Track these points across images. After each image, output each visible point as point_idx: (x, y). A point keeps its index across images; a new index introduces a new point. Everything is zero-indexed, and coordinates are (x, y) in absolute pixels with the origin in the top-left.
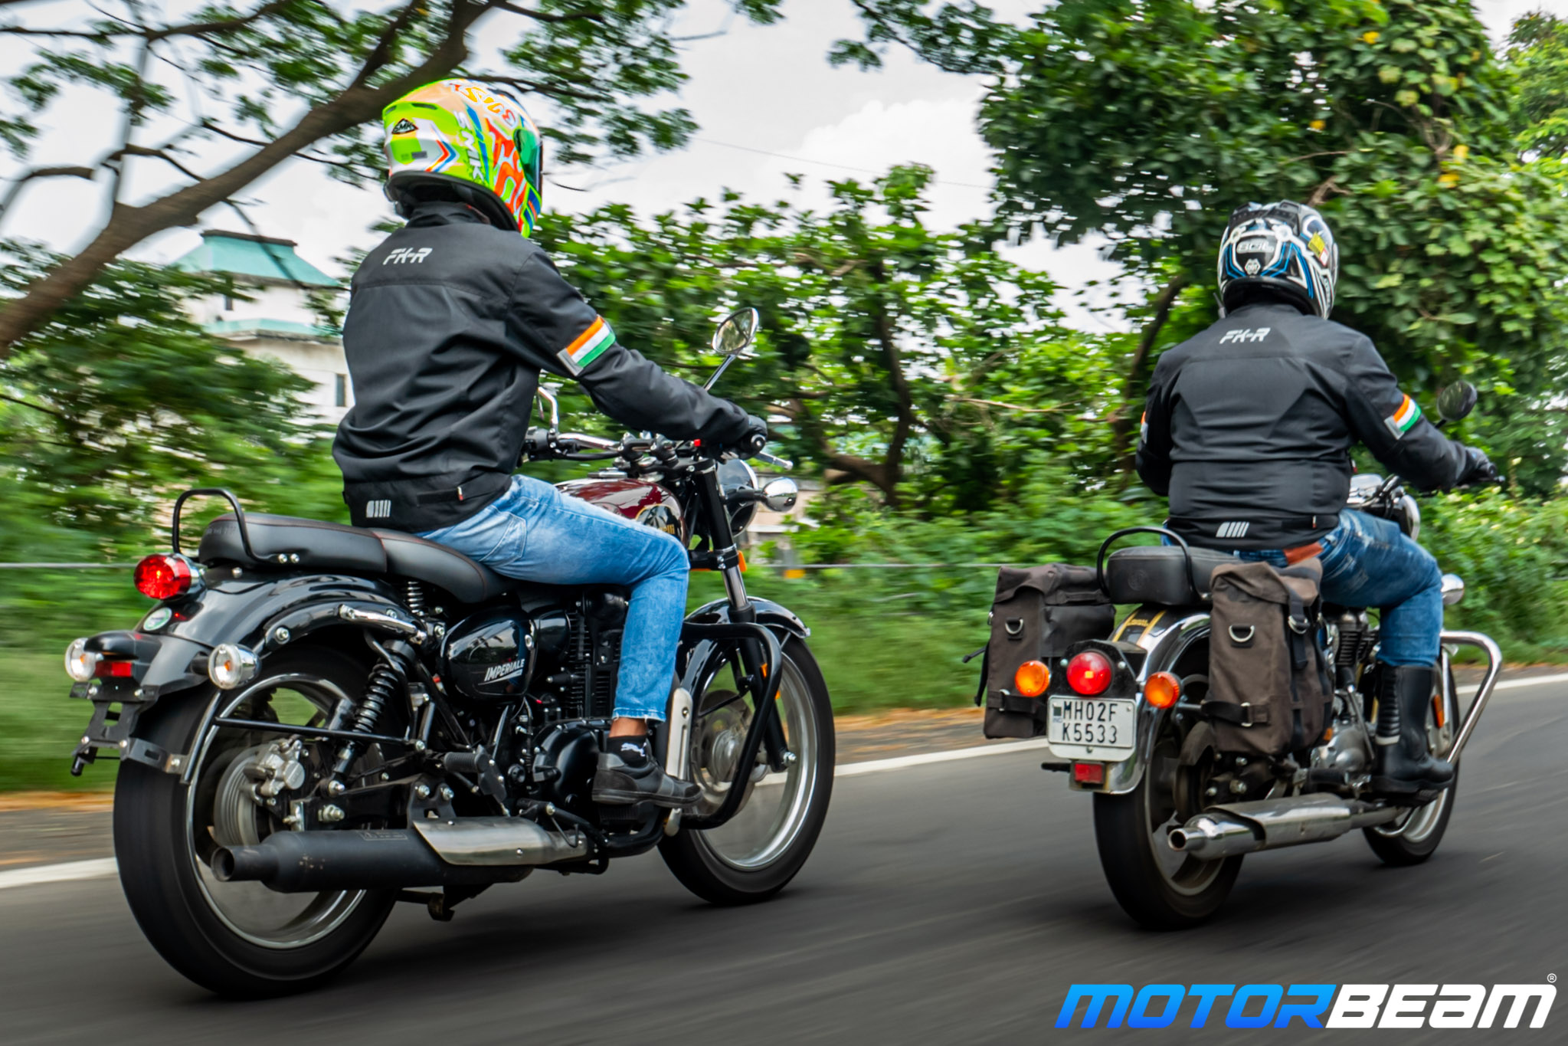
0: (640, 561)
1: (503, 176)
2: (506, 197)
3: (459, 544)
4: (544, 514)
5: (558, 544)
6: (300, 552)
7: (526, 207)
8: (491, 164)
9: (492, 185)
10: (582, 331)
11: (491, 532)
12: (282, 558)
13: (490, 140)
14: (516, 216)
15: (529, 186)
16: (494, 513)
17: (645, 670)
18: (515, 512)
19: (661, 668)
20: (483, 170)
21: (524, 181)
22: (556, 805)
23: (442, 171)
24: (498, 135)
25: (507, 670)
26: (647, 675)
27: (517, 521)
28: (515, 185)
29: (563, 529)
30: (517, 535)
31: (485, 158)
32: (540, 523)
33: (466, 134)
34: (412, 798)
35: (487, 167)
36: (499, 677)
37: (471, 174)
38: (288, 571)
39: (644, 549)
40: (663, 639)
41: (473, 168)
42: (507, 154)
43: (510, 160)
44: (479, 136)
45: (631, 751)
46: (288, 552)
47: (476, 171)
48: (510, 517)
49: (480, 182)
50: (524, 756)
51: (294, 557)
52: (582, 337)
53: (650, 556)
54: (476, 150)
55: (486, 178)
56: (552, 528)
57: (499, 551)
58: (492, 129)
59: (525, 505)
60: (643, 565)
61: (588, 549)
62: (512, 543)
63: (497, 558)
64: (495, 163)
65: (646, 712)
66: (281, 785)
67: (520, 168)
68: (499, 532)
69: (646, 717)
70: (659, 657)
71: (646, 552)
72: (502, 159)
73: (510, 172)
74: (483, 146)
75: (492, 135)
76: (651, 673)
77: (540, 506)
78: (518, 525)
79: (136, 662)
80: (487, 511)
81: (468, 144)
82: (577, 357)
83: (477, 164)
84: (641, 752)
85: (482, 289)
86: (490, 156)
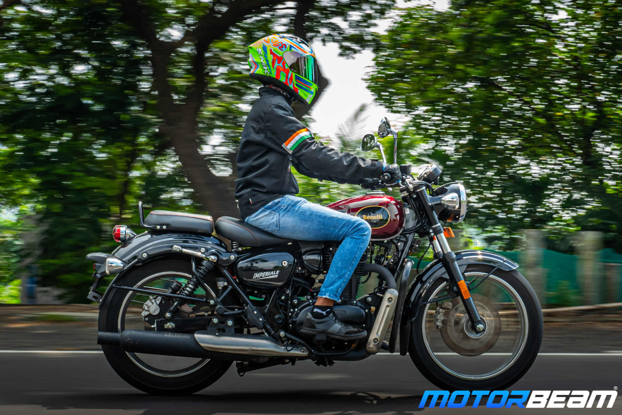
0: (339, 231)
1: (279, 71)
2: (283, 79)
4: (288, 211)
5: (295, 224)
6: (167, 225)
7: (295, 82)
8: (271, 67)
9: (274, 75)
10: (291, 135)
11: (263, 219)
12: (158, 227)
13: (270, 57)
14: (291, 86)
15: (294, 74)
16: (264, 211)
17: (330, 277)
18: (274, 211)
19: (337, 276)
20: (269, 70)
21: (291, 72)
22: (286, 331)
23: (255, 73)
24: (275, 55)
25: (267, 275)
26: (330, 279)
27: (275, 214)
28: (285, 74)
29: (297, 218)
30: (275, 220)
31: (269, 65)
32: (286, 215)
33: (261, 57)
34: (210, 323)
35: (270, 69)
37: (264, 73)
38: (161, 231)
39: (341, 226)
40: (340, 263)
41: (264, 70)
42: (279, 63)
43: (281, 65)
44: (266, 57)
45: (317, 312)
46: (161, 225)
47: (266, 71)
48: (270, 213)
49: (268, 75)
51: (164, 227)
52: (291, 138)
53: (344, 229)
54: (265, 62)
55: (271, 73)
56: (292, 217)
57: (269, 226)
58: (272, 53)
59: (279, 207)
61: (310, 226)
62: (273, 223)
64: (273, 67)
65: (325, 295)
66: (148, 313)
67: (287, 67)
68: (266, 219)
70: (337, 271)
71: (342, 227)
72: (276, 65)
73: (281, 69)
74: (267, 61)
75: (272, 56)
76: (332, 278)
77: (287, 208)
78: (275, 216)
80: (260, 210)
81: (262, 61)
82: (289, 147)
83: (265, 68)
84: (324, 313)
85: (258, 122)
86: (271, 64)
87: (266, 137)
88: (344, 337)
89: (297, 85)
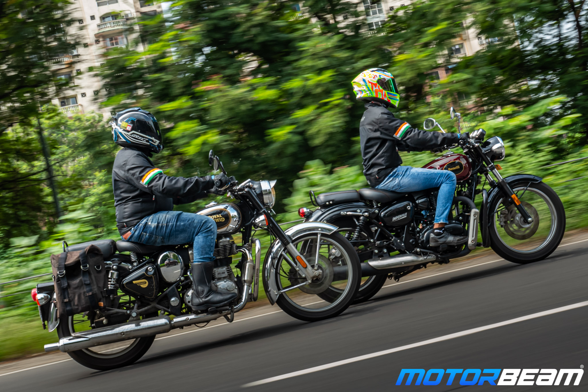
1: (376, 92)
2: (380, 96)
5: (409, 182)
6: (333, 201)
7: (388, 96)
8: (372, 91)
9: (374, 95)
10: (398, 129)
11: (389, 183)
12: (327, 203)
13: (370, 85)
14: (386, 100)
15: (386, 92)
16: (388, 179)
18: (395, 177)
21: (384, 91)
22: (419, 248)
24: (372, 83)
25: (400, 217)
27: (396, 179)
28: (381, 93)
29: (410, 178)
30: (397, 182)
31: (370, 90)
32: (403, 178)
33: (363, 86)
34: (374, 254)
35: (371, 92)
36: (397, 219)
38: (330, 205)
41: (367, 94)
43: (377, 88)
44: (366, 85)
45: (437, 232)
46: (329, 201)
47: (369, 94)
48: (393, 178)
50: (418, 236)
51: (331, 202)
52: (398, 130)
53: (440, 179)
54: (367, 89)
55: (372, 95)
56: (407, 178)
57: (393, 187)
58: (370, 82)
59: (397, 174)
60: (439, 181)
62: (396, 185)
63: (394, 189)
64: (373, 90)
67: (381, 88)
68: (391, 183)
69: (440, 222)
72: (374, 89)
73: (378, 91)
74: (368, 88)
75: (370, 84)
80: (386, 179)
81: (365, 89)
82: (398, 136)
83: (368, 92)
84: (441, 231)
85: (372, 125)
86: (371, 89)
87: (381, 133)
88: (457, 243)
89: (389, 98)
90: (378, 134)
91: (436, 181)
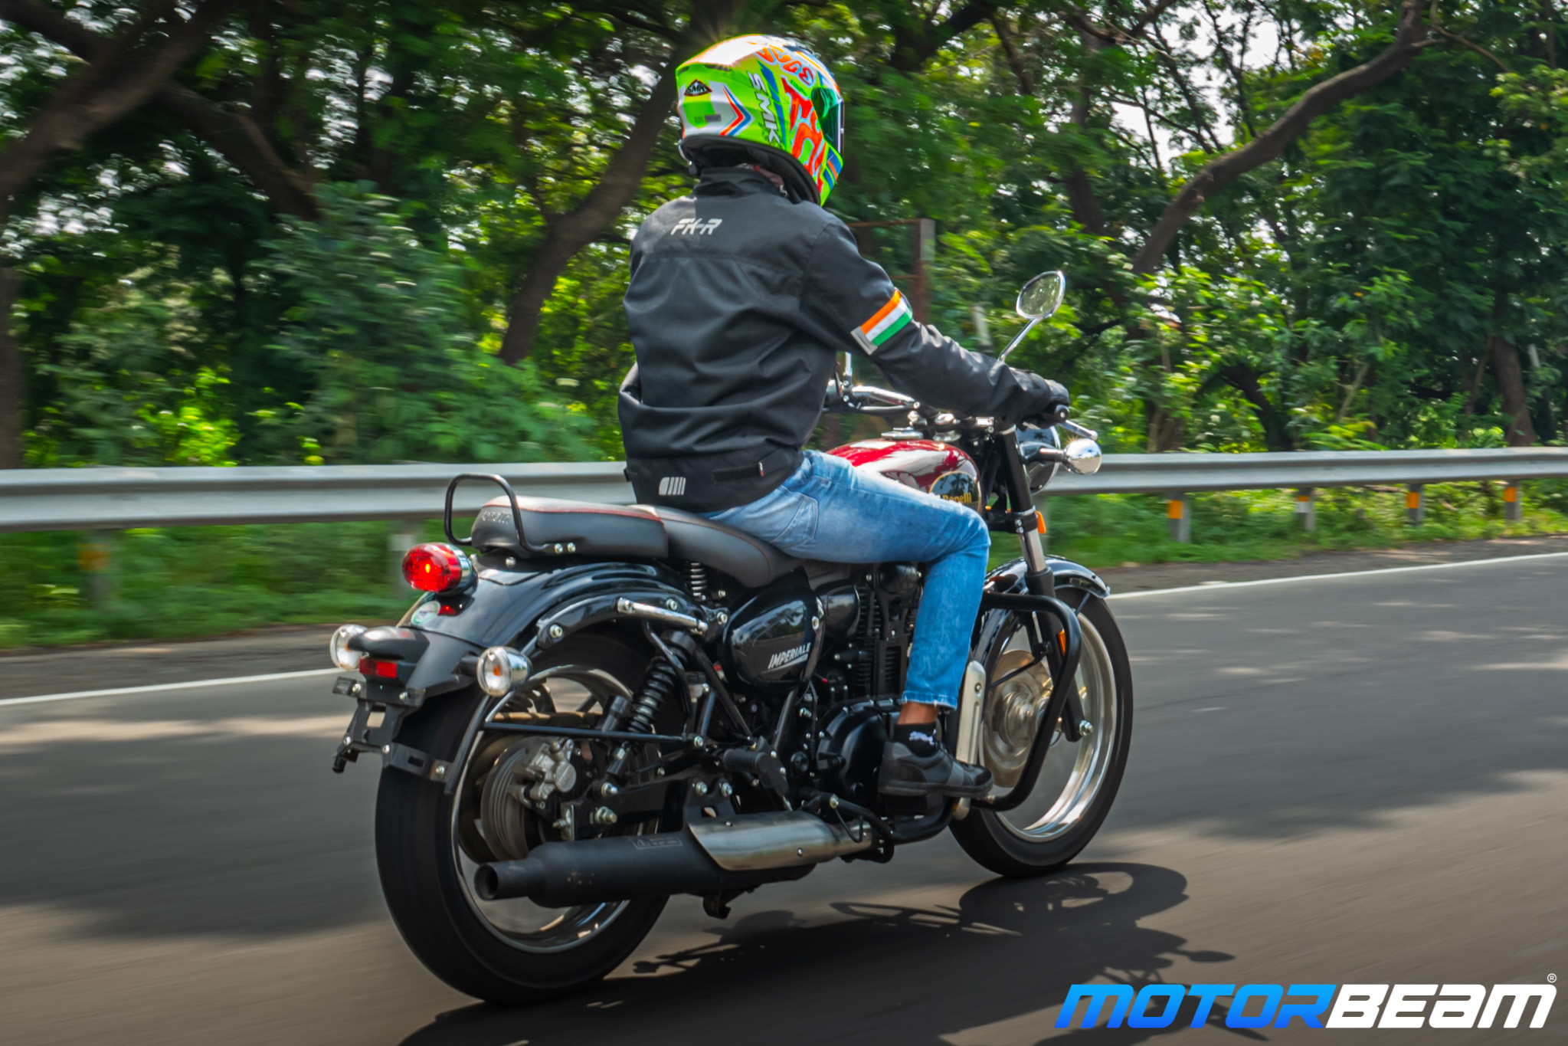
1: (800, 137)
2: (804, 158)
3: (748, 526)
4: (836, 494)
6: (576, 541)
7: (825, 168)
8: (787, 126)
9: (789, 147)
10: (878, 309)
11: (782, 515)
12: (559, 548)
13: (786, 100)
14: (815, 177)
15: (828, 146)
16: (785, 494)
17: (937, 652)
18: (806, 493)
20: (780, 133)
21: (823, 141)
22: (840, 796)
23: (737, 134)
24: (795, 96)
25: (792, 656)
26: (939, 657)
27: (808, 502)
28: (813, 146)
29: (857, 510)
30: (809, 516)
31: (782, 120)
32: (833, 504)
33: (761, 96)
34: (689, 796)
35: (783, 130)
36: (783, 663)
37: (767, 138)
38: (565, 560)
39: (942, 527)
40: (957, 619)
41: (769, 131)
42: (804, 116)
43: (808, 121)
44: (775, 97)
45: (920, 741)
46: (565, 541)
47: (772, 134)
48: (801, 499)
49: (776, 145)
50: (808, 742)
51: (571, 547)
52: (878, 315)
53: (948, 535)
54: (772, 111)
55: (783, 141)
56: (845, 509)
57: (790, 533)
58: (789, 90)
59: (817, 485)
60: (941, 543)
61: (883, 530)
62: (804, 526)
63: (788, 540)
64: (792, 124)
65: (936, 698)
66: (551, 788)
67: (818, 128)
68: (789, 514)
69: (936, 702)
70: (952, 638)
71: (946, 529)
72: (799, 120)
73: (808, 133)
74: (779, 108)
75: (789, 96)
76: (943, 656)
77: (833, 485)
78: (810, 506)
79: (402, 663)
80: (777, 492)
81: (764, 107)
82: (871, 335)
83: (772, 126)
84: (931, 740)
86: (787, 118)
87: (803, 306)
89: (826, 175)
90: (787, 305)
91: (933, 540)
